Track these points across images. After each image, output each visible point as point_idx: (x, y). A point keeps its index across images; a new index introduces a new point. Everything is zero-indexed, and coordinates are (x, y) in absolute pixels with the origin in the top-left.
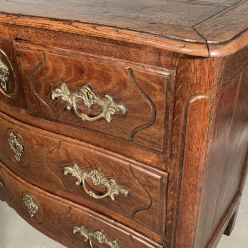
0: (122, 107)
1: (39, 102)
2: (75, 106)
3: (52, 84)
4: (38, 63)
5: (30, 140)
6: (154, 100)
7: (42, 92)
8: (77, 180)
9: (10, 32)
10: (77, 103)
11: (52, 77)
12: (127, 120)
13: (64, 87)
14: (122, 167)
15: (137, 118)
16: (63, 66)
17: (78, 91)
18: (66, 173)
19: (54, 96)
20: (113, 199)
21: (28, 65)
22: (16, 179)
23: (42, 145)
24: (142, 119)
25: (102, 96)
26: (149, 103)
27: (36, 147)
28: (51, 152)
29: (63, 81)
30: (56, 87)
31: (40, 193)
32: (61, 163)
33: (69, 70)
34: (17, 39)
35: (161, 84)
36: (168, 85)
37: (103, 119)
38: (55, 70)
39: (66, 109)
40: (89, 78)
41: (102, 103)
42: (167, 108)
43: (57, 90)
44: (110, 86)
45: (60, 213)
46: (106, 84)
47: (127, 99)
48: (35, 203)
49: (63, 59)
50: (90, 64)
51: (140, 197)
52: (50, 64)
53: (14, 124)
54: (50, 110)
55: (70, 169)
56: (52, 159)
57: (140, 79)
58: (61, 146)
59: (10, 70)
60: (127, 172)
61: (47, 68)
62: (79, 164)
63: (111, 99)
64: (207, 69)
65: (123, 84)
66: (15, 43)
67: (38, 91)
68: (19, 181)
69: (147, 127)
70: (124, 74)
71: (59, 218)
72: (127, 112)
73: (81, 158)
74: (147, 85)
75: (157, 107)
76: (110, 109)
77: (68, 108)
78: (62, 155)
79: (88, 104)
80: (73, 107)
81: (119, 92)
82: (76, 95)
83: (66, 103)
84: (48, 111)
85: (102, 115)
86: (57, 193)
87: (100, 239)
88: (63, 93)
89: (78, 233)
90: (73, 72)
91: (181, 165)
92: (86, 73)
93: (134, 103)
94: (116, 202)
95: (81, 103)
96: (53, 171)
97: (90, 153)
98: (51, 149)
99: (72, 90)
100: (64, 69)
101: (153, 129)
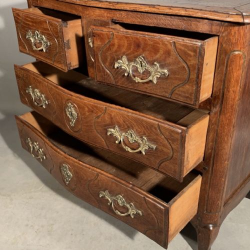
0: (166, 71)
1: (104, 71)
2: (131, 72)
3: (116, 57)
4: (107, 41)
5: (83, 108)
6: (189, 64)
7: (107, 64)
8: (117, 140)
9: (108, 15)
10: (133, 71)
11: (116, 51)
12: (169, 81)
13: (125, 58)
14: (152, 126)
15: (176, 79)
16: (125, 43)
17: (135, 61)
18: (109, 134)
19: (116, 65)
20: (144, 153)
21: (100, 43)
22: (56, 151)
23: (92, 111)
24: (180, 79)
25: (152, 64)
26: (186, 67)
27: (87, 114)
28: (98, 117)
29: (124, 54)
30: (118, 59)
32: (106, 126)
33: (130, 45)
35: (195, 51)
37: (151, 81)
38: (119, 46)
39: (124, 75)
40: (144, 50)
41: (150, 69)
43: (119, 61)
44: (158, 56)
46: (156, 54)
47: (170, 64)
48: (70, 171)
49: (126, 37)
50: (145, 40)
51: (165, 150)
52: (116, 41)
53: (72, 96)
54: (112, 77)
55: (112, 130)
56: (98, 122)
57: (181, 49)
58: (107, 112)
60: (155, 129)
61: (113, 45)
62: (119, 126)
63: (158, 65)
65: (168, 53)
67: (104, 63)
68: (59, 153)
69: (183, 85)
70: (169, 46)
71: (89, 184)
72: (169, 75)
73: (121, 121)
74: (185, 53)
75: (191, 69)
76: (156, 73)
77: (126, 74)
78: (107, 119)
79: (141, 70)
80: (129, 74)
81: (165, 60)
82: (133, 64)
83: (125, 71)
84: (110, 78)
85: (150, 78)
88: (123, 63)
89: (103, 197)
90: (132, 47)
92: (142, 47)
93: (174, 67)
94: (146, 157)
95: (136, 70)
96: (98, 133)
97: (128, 116)
98: (99, 114)
99: (129, 60)
100: (126, 44)
101: (187, 86)
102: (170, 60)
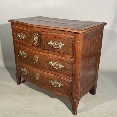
1: (45, 45)
2: (53, 45)
4: (46, 36)
5: (41, 56)
6: (70, 42)
7: (46, 43)
8: (52, 65)
11: (49, 39)
12: (64, 48)
13: (51, 41)
14: (63, 60)
15: (67, 47)
16: (52, 37)
17: (54, 42)
18: (49, 64)
19: (49, 43)
20: (60, 69)
21: (44, 37)
22: (34, 69)
23: (44, 57)
24: (68, 47)
25: (59, 43)
26: (69, 43)
27: (42, 58)
29: (51, 40)
30: (49, 41)
31: (41, 72)
32: (48, 61)
33: (53, 37)
34: (41, 31)
35: (71, 39)
36: (73, 39)
37: (59, 48)
38: (50, 38)
39: (51, 46)
40: (57, 39)
41: (59, 44)
42: (73, 44)
43: (50, 42)
44: (61, 40)
45: (46, 77)
46: (60, 40)
47: (65, 43)
48: (39, 75)
49: (52, 35)
50: (57, 36)
51: (67, 67)
52: (49, 36)
54: (47, 47)
55: (50, 62)
56: (46, 60)
57: (67, 38)
58: (49, 56)
59: (38, 39)
60: (64, 61)
61: (48, 37)
62: (53, 61)
63: (61, 43)
64: (80, 36)
65: (64, 39)
66: (41, 32)
68: (35, 70)
70: (64, 37)
71: (45, 79)
72: (64, 46)
73: (53, 59)
74: (69, 39)
75: (71, 44)
76: (61, 45)
77: (52, 46)
78: (49, 59)
79: (56, 45)
81: (63, 41)
82: (54, 43)
83: (51, 45)
85: (59, 47)
86: (46, 71)
87: (56, 83)
88: (51, 43)
89: (50, 83)
90: (54, 38)
91: (76, 57)
92: (56, 38)
93: (66, 43)
94: (61, 70)
98: (46, 58)
99: (53, 42)
101: (70, 49)
102: (65, 41)
